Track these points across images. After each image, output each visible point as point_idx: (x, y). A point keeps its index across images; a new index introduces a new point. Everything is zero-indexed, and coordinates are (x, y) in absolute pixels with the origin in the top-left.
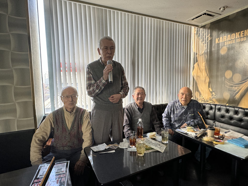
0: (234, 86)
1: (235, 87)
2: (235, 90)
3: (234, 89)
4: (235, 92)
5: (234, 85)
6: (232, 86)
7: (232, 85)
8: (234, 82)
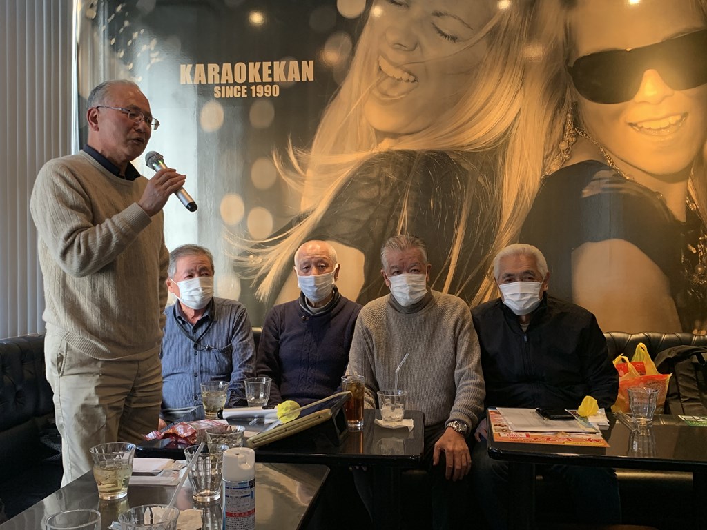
0: (253, 254)
1: (257, 254)
2: (255, 268)
3: (254, 263)
4: (257, 273)
5: (252, 247)
6: (247, 254)
7: (247, 248)
8: (253, 239)
